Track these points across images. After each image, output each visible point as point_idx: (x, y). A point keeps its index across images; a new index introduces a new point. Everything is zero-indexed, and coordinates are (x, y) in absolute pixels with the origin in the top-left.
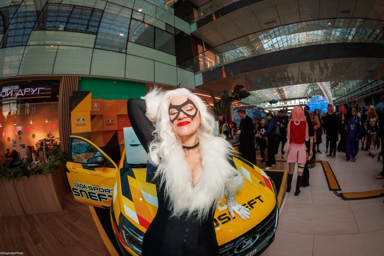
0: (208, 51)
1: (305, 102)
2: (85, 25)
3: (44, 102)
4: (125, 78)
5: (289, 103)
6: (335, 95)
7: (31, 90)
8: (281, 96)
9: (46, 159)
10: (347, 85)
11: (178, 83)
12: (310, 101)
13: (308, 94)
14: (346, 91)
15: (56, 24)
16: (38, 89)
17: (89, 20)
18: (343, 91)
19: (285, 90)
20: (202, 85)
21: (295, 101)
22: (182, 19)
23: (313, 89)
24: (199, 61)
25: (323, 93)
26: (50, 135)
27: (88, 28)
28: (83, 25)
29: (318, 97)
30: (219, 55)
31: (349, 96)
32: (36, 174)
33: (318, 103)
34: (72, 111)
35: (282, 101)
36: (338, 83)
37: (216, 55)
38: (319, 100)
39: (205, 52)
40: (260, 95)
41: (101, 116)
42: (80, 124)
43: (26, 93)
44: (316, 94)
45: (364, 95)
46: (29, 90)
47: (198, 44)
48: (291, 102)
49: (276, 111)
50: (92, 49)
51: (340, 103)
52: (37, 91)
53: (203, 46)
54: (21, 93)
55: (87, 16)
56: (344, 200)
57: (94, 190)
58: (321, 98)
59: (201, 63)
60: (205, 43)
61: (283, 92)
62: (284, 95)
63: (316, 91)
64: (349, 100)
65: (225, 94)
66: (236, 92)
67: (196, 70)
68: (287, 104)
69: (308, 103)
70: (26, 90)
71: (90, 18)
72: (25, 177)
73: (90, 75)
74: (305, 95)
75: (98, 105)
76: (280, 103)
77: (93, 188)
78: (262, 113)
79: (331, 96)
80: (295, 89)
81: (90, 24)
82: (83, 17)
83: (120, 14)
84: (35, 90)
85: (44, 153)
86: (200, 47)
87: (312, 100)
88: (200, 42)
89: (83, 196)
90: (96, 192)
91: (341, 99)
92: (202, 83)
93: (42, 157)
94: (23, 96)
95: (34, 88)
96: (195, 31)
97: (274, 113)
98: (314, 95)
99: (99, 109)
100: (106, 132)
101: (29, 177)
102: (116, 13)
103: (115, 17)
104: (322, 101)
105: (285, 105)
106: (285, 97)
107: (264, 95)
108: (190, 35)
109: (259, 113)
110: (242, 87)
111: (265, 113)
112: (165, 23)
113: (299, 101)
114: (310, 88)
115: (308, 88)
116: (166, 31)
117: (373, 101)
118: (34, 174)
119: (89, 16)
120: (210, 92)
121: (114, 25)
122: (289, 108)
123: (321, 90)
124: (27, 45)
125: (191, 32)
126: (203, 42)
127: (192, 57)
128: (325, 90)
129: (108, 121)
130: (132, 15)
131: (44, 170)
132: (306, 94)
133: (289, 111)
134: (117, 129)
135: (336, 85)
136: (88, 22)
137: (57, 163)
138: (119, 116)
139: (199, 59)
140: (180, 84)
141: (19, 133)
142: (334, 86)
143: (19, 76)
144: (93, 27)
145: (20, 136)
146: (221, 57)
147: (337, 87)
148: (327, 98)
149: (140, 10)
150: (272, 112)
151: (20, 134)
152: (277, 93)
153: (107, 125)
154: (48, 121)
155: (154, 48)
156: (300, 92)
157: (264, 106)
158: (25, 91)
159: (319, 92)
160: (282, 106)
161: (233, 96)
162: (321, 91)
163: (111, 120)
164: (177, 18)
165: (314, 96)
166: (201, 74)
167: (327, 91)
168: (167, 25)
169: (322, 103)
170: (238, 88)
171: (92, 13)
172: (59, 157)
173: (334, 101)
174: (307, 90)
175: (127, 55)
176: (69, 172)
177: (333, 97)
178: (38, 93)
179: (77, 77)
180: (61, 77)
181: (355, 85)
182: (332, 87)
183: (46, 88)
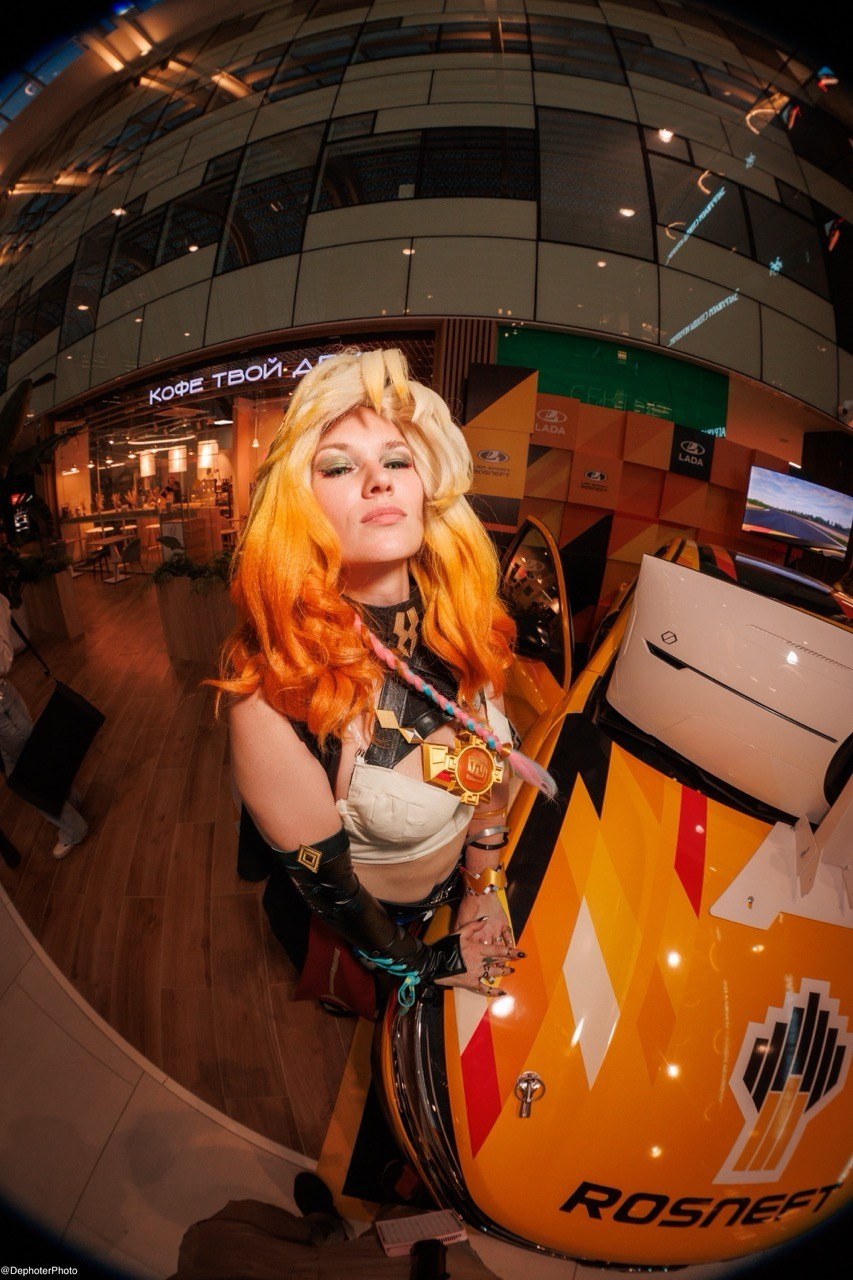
41: (569, 455)
75: (560, 417)
99: (562, 431)
100: (573, 508)
129: (590, 475)
134: (613, 506)
138: (627, 466)
153: (582, 487)
163: (598, 474)
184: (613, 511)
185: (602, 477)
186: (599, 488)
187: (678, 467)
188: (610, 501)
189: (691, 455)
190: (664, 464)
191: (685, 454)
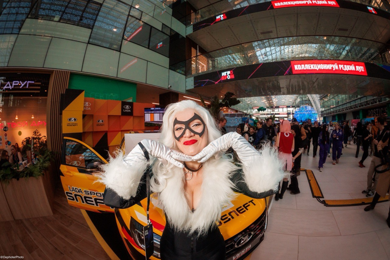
0: (201, 56)
1: (293, 111)
2: (79, 16)
3: (30, 96)
4: (117, 77)
5: (276, 111)
6: (323, 106)
7: (20, 83)
8: (270, 103)
9: (34, 160)
10: (336, 98)
11: (169, 86)
12: (298, 110)
13: (297, 103)
14: (334, 103)
15: (49, 12)
16: (27, 83)
17: (84, 11)
18: (332, 102)
19: (273, 97)
20: (193, 89)
21: (283, 110)
22: (179, 20)
23: (302, 99)
24: (191, 64)
25: (311, 103)
26: (37, 132)
27: (81, 20)
28: (76, 16)
29: (306, 107)
30: (211, 60)
31: (338, 108)
32: (26, 176)
33: (305, 113)
34: (63, 110)
35: (270, 108)
36: (327, 95)
37: (209, 59)
38: (307, 109)
39: (199, 56)
40: (249, 101)
41: (92, 116)
42: (72, 124)
43: (15, 86)
44: (305, 104)
45: (352, 108)
46: (17, 83)
47: (192, 48)
48: (278, 110)
49: (263, 118)
50: (87, 44)
51: (328, 114)
52: (26, 85)
53: (197, 50)
54: (9, 86)
55: (82, 6)
56: (326, 206)
57: (91, 194)
58: (309, 108)
59: (194, 66)
60: (199, 47)
61: (271, 100)
62: (272, 102)
63: (304, 101)
64: (337, 112)
65: (215, 100)
66: (226, 99)
67: (187, 73)
68: (274, 111)
69: (296, 112)
70: (15, 83)
71: (85, 9)
72: (14, 180)
73: (82, 72)
74: (293, 103)
75: (89, 104)
76: (268, 110)
77: (89, 193)
78: (250, 120)
79: (319, 107)
80: (284, 98)
81: (84, 15)
82: (78, 7)
83: (116, 8)
84: (24, 84)
85: (33, 153)
86: (193, 50)
87: (300, 109)
88: (195, 45)
89: (77, 201)
90: (93, 196)
91: (330, 111)
92: (193, 87)
93: (30, 157)
94: (11, 89)
95: (23, 81)
96: (191, 34)
97: (261, 120)
98: (302, 104)
99: (90, 109)
100: (95, 133)
101: (18, 179)
102: (112, 6)
103: (110, 11)
104: (310, 111)
105: (272, 113)
106: (273, 104)
107: (252, 101)
108: (185, 37)
109: (246, 120)
110: (233, 94)
111: (253, 120)
112: (161, 24)
113: (287, 109)
114: (299, 97)
115: (297, 97)
116: (162, 32)
117: (361, 114)
118: (24, 177)
119: (84, 7)
120: (201, 97)
121: (108, 19)
122: (276, 116)
123: (309, 100)
124: (20, 33)
125: (187, 34)
126: (198, 46)
127: (185, 60)
128: (313, 101)
129: (99, 121)
130: (129, 12)
131: (35, 172)
132: (295, 103)
133: (276, 119)
134: (106, 129)
135: (326, 96)
136: (81, 13)
137: (47, 164)
138: (109, 116)
139: (192, 62)
140: (171, 86)
141: (5, 129)
142: (323, 98)
143: (8, 67)
144: (86, 18)
145: (6, 132)
146: (213, 61)
147: (326, 98)
148: (315, 109)
149: (137, 7)
150: (259, 118)
151: (5, 131)
152: (265, 101)
153: (97, 125)
154: (34, 117)
155: (148, 48)
156: (289, 101)
157: (252, 112)
158: (13, 84)
159: (307, 102)
160: (269, 113)
161: (224, 102)
162: (309, 102)
163: (101, 121)
164: (174, 19)
165: (302, 106)
166: (193, 78)
167: (316, 102)
168: (163, 25)
169: (310, 113)
170: (229, 95)
171: (87, 4)
172: (48, 157)
173: (322, 112)
174: (296, 99)
175: (121, 53)
176: (63, 175)
177: (321, 108)
178: (27, 87)
179: (68, 73)
180: (52, 72)
181: (345, 98)
182: (321, 99)
183: (35, 82)
184: (107, 131)
185: (102, 121)
186: (102, 125)
187: (124, 114)
188: (105, 128)
189: (127, 109)
190: (119, 113)
191: (125, 109)
